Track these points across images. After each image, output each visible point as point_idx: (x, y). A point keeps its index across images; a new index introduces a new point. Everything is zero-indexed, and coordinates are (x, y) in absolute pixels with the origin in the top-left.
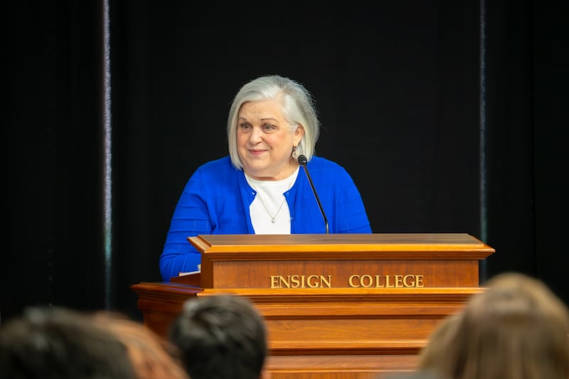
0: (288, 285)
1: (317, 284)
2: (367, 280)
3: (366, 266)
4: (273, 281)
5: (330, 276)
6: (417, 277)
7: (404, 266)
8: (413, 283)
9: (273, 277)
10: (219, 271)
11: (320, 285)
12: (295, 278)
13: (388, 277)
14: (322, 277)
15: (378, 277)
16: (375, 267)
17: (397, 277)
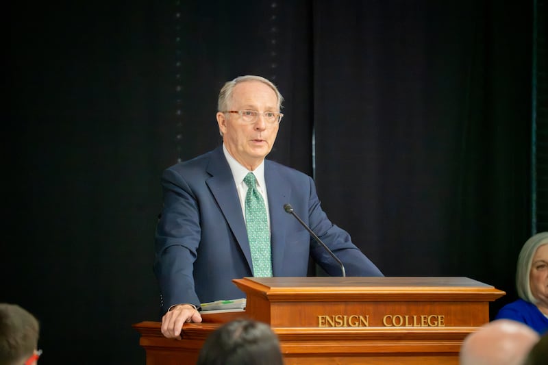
0: (333, 324)
1: (357, 323)
2: (398, 319)
3: (397, 307)
4: (320, 321)
5: (367, 316)
6: (439, 317)
7: (428, 307)
8: (436, 323)
9: (320, 317)
10: (275, 310)
11: (359, 324)
12: (339, 318)
13: (415, 317)
14: (361, 318)
15: (407, 317)
16: (404, 308)
17: (422, 317)
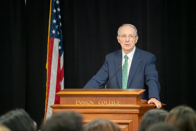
0: (81, 104)
2: (104, 102)
3: (104, 98)
4: (77, 103)
5: (93, 101)
6: (118, 101)
7: (114, 98)
8: (117, 103)
9: (77, 101)
10: (62, 99)
11: (90, 104)
12: (83, 102)
13: (110, 102)
14: (91, 102)
15: (107, 101)
16: (106, 98)
17: (112, 102)
